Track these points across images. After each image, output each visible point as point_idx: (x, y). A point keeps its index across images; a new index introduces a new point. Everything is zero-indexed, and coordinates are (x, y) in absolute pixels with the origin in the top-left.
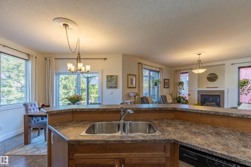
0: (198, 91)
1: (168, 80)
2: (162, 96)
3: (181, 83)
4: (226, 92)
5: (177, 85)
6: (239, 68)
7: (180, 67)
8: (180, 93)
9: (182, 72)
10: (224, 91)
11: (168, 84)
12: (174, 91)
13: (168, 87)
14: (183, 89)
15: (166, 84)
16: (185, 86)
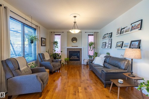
0: (67, 49)
1: (45, 39)
2: (39, 54)
3: (56, 43)
4: (82, 49)
5: (52, 44)
6: (89, 35)
7: (55, 29)
8: (55, 51)
9: (56, 34)
10: (81, 48)
11: (45, 43)
12: (50, 48)
13: (45, 46)
14: (57, 47)
15: (43, 42)
16: (59, 45)
